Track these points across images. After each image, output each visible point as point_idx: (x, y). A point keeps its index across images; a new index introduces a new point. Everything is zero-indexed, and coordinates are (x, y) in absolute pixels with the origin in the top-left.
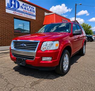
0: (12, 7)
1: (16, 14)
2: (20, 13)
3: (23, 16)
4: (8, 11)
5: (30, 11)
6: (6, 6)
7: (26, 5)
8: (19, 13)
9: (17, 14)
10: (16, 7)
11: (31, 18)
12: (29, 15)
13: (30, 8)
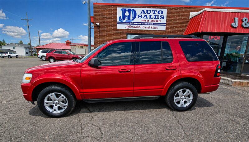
0: (124, 21)
1: (130, 28)
2: (136, 26)
3: (142, 29)
4: (119, 27)
5: (155, 18)
6: (118, 20)
7: (147, 11)
8: (134, 26)
9: (132, 27)
10: (131, 18)
11: (156, 29)
12: (151, 26)
13: (154, 13)
